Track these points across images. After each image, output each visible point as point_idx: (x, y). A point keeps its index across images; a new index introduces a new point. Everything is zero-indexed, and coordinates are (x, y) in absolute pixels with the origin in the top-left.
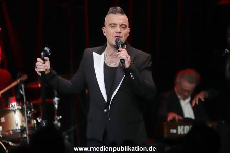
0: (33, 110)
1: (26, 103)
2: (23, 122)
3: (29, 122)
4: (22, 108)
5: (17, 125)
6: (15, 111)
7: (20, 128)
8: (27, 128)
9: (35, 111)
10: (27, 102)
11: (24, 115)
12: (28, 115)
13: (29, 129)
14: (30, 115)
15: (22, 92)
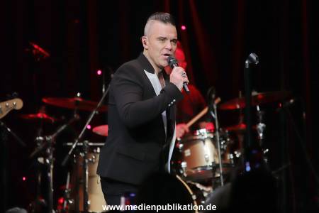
0: (228, 140)
1: (219, 131)
2: (215, 156)
3: (223, 157)
4: (214, 137)
5: (207, 161)
6: (204, 141)
7: (211, 164)
8: (221, 166)
9: (232, 142)
10: (221, 129)
11: (216, 147)
12: (222, 147)
13: (223, 167)
14: (225, 146)
15: (213, 115)
